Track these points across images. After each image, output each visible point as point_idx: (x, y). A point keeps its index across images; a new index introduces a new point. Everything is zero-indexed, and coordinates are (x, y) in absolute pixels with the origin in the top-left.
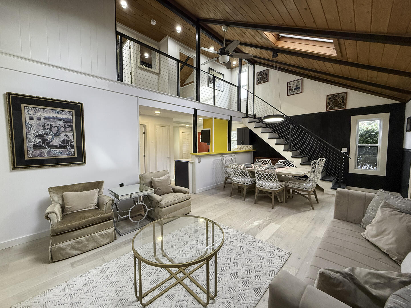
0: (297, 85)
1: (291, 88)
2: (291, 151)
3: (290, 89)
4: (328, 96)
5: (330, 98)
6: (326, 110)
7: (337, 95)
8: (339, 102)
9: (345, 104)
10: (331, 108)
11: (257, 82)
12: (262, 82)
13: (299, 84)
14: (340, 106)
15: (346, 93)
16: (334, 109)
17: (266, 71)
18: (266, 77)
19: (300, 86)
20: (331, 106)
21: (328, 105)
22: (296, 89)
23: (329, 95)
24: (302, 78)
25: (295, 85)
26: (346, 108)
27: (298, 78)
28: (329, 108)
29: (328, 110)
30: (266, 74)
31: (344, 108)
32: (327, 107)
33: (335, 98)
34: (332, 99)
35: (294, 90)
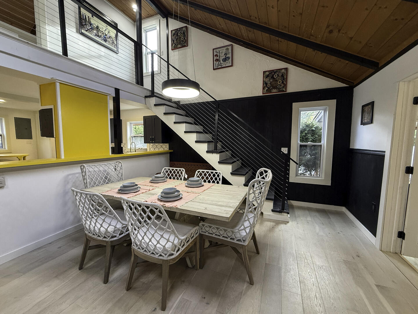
0: (226, 54)
1: (218, 58)
2: (217, 153)
3: (217, 60)
4: (264, 72)
5: (268, 76)
6: (263, 93)
7: (275, 72)
8: (278, 82)
9: (285, 86)
10: (269, 91)
11: (172, 46)
12: (179, 46)
13: (229, 53)
14: (279, 89)
15: (286, 69)
16: (271, 93)
17: (184, 28)
18: (184, 39)
19: (230, 55)
20: (269, 88)
21: (265, 87)
22: (225, 60)
23: (267, 71)
24: (232, 43)
25: (223, 53)
26: (286, 91)
27: (227, 43)
28: (267, 90)
29: (265, 94)
30: (184, 33)
31: (283, 91)
32: (264, 88)
33: (273, 75)
34: (270, 78)
35: (221, 61)
